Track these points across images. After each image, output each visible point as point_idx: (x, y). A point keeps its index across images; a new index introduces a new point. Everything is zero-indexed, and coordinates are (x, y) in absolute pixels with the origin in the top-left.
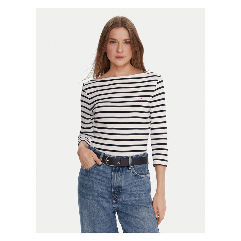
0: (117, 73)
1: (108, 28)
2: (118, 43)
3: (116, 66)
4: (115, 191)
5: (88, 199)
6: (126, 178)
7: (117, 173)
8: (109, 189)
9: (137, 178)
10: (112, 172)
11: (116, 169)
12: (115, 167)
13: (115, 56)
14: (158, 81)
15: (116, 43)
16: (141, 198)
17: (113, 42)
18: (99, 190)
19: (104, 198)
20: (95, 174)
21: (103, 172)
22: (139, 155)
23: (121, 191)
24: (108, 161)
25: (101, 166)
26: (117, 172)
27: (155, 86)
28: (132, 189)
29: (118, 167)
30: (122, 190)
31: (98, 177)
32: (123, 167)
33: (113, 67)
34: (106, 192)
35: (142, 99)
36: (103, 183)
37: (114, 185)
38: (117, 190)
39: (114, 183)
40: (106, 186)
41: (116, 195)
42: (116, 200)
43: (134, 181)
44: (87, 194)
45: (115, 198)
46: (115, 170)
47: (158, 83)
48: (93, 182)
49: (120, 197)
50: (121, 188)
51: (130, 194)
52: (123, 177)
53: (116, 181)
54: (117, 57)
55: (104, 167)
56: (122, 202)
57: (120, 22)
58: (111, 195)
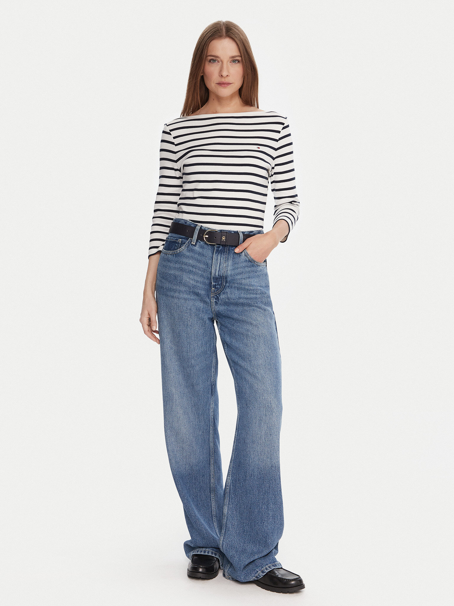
0: (219, 108)
1: (205, 39)
2: (221, 62)
3: (219, 99)
4: (216, 284)
5: (173, 297)
6: (234, 263)
7: (221, 256)
8: (207, 282)
9: (253, 266)
10: (213, 254)
11: (220, 249)
12: (218, 246)
13: (217, 82)
14: (285, 125)
15: (218, 62)
16: (254, 296)
17: (214, 61)
18: (191, 282)
19: (197, 294)
20: (188, 257)
21: (199, 254)
22: (253, 231)
23: (226, 284)
24: (207, 236)
25: (197, 246)
26: (221, 254)
27: (279, 132)
28: (243, 281)
29: (222, 246)
30: (226, 282)
31: (191, 262)
32: (230, 246)
33: (214, 99)
34: (201, 285)
35: (259, 148)
36: (197, 271)
37: (215, 275)
38: (220, 283)
39: (216, 270)
40: (202, 276)
41: (217, 291)
42: (217, 298)
43: (247, 269)
44: (170, 290)
45: (216, 295)
46: (217, 251)
47: (284, 128)
48: (182, 270)
49: (224, 293)
50: (226, 278)
51: (238, 289)
52: (230, 262)
53: (219, 268)
54: (220, 84)
55: (201, 247)
56: (227, 300)
57: (224, 30)
58: (208, 291)
